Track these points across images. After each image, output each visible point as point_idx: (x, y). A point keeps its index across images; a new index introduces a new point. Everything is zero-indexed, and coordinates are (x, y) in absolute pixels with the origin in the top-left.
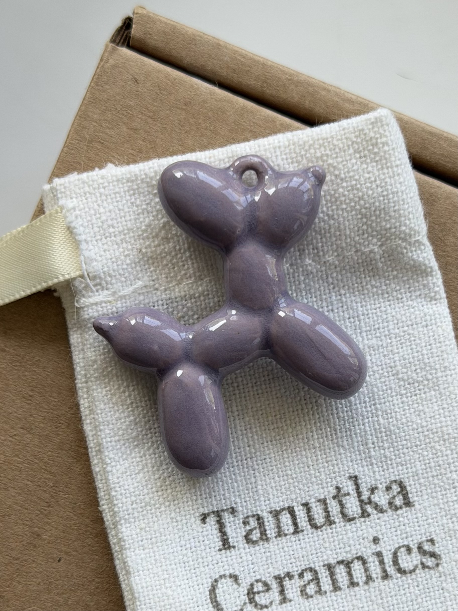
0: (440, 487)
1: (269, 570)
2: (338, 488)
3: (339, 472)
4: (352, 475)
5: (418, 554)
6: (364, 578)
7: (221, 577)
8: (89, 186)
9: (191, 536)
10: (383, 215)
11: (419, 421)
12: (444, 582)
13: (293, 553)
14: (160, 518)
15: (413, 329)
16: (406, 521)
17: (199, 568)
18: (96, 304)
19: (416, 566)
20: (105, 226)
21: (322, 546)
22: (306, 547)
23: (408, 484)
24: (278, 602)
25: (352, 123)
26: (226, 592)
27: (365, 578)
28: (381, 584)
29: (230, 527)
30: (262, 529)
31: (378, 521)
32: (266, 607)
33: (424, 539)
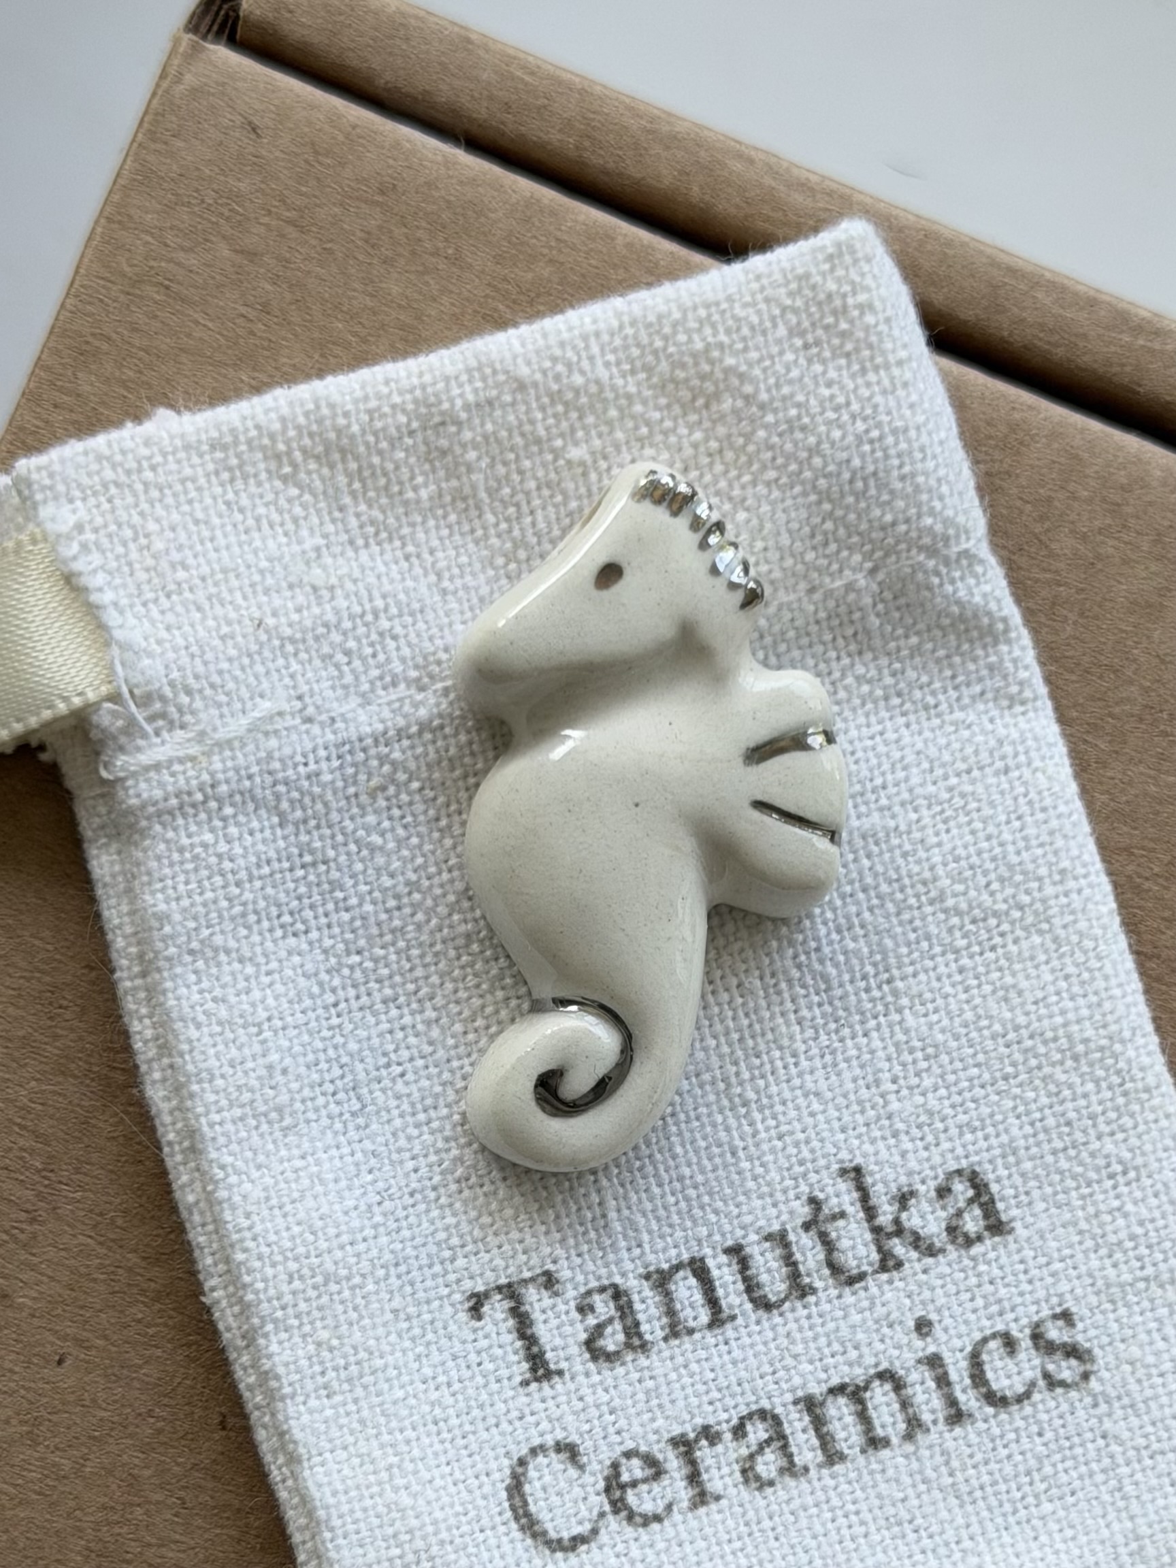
0: (1074, 1178)
1: (655, 1425)
2: (814, 1202)
3: (814, 1161)
4: (847, 1165)
5: (1033, 1352)
6: (902, 1426)
7: (534, 1451)
8: (114, 467)
9: (446, 1355)
10: (873, 492)
11: (1008, 1015)
12: (1105, 1419)
13: (712, 1375)
14: (364, 1313)
15: (973, 782)
16: (996, 1272)
17: (474, 1433)
18: (157, 767)
19: (1033, 1384)
20: (164, 565)
21: (786, 1354)
22: (744, 1360)
23: (991, 1176)
24: (685, 1504)
25: (779, 261)
26: (550, 1490)
27: (904, 1426)
28: (947, 1435)
29: (545, 1322)
30: (629, 1321)
31: (924, 1277)
32: (657, 1518)
33: (1046, 1312)
